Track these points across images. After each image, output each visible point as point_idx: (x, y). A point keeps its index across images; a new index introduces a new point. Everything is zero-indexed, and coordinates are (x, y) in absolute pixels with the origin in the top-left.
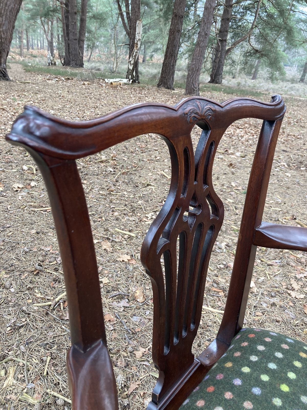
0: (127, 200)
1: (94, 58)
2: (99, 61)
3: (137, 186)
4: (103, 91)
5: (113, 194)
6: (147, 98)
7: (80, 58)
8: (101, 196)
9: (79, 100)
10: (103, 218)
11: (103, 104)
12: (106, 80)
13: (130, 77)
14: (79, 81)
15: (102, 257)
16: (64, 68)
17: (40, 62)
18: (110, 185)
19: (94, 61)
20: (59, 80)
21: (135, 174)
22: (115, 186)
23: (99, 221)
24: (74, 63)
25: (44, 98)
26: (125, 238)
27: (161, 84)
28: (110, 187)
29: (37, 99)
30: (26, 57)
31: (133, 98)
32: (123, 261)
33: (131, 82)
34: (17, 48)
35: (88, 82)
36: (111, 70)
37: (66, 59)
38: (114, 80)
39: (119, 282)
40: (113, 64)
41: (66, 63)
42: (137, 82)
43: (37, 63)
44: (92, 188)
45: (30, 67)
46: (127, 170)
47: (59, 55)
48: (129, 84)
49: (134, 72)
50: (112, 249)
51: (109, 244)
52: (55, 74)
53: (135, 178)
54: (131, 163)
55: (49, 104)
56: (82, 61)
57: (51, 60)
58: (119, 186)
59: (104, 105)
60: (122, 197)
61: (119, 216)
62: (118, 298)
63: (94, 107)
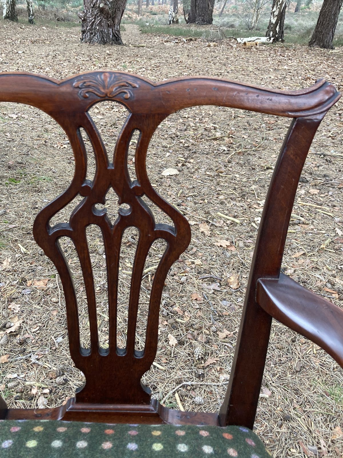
0: (237, 183)
1: (228, 11)
2: (234, 15)
3: (253, 169)
4: (231, 54)
5: (222, 176)
6: (290, 61)
7: (209, 12)
8: (207, 177)
9: (200, 65)
10: (206, 201)
11: (229, 70)
12: (238, 39)
13: (271, 33)
14: (204, 42)
15: (198, 239)
16: (188, 26)
17: (160, 20)
18: (221, 166)
19: (227, 15)
20: (179, 41)
21: (254, 155)
22: (226, 167)
23: (201, 203)
24: (201, 18)
25: (158, 64)
26: (227, 224)
27: (315, 42)
28: (220, 168)
29: (150, 66)
30: (144, 15)
31: (270, 62)
32: (221, 246)
33: (271, 41)
34: (135, 5)
35: (214, 43)
36: (248, 26)
37: (191, 15)
38: (249, 39)
39: (213, 266)
40: (253, 18)
41: (191, 20)
42: (280, 40)
43: (156, 22)
44: (198, 168)
45: (148, 28)
46: (244, 150)
47: (184, 11)
48: (268, 44)
49: (278, 27)
50: (210, 232)
51: (208, 227)
52: (175, 35)
53: (253, 160)
54: (252, 142)
55: (164, 71)
56: (212, 15)
57: (172, 17)
58: (231, 167)
59: (230, 72)
60: (232, 180)
61: (224, 200)
62: (208, 281)
63: (218, 74)
